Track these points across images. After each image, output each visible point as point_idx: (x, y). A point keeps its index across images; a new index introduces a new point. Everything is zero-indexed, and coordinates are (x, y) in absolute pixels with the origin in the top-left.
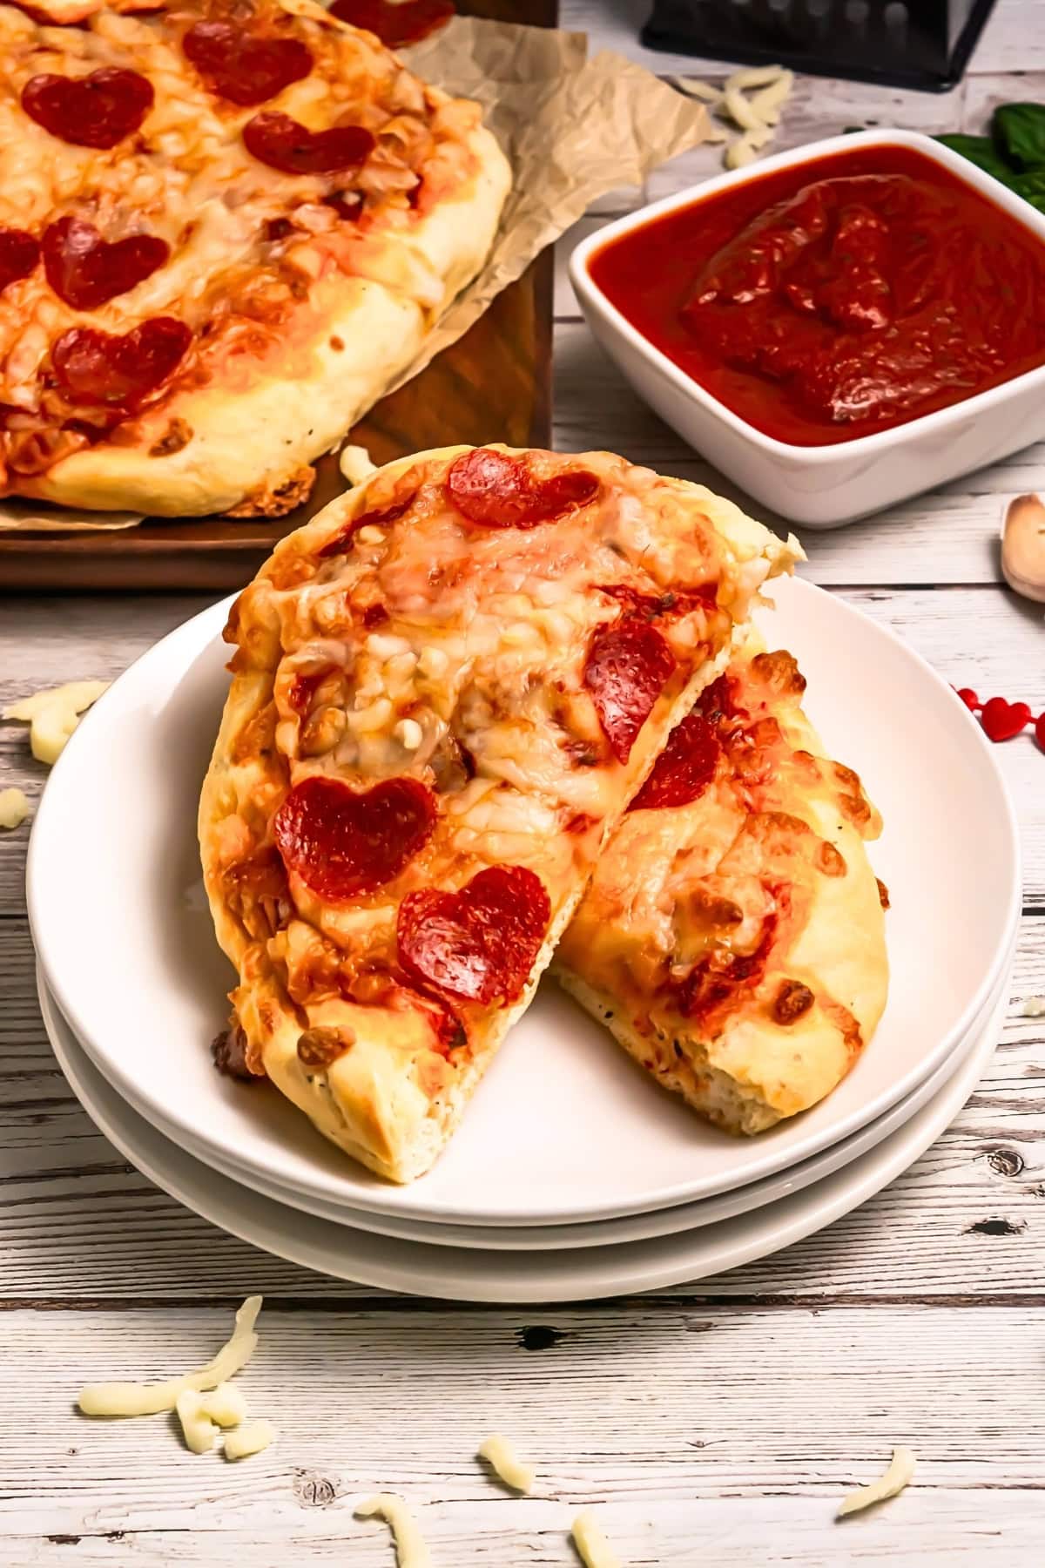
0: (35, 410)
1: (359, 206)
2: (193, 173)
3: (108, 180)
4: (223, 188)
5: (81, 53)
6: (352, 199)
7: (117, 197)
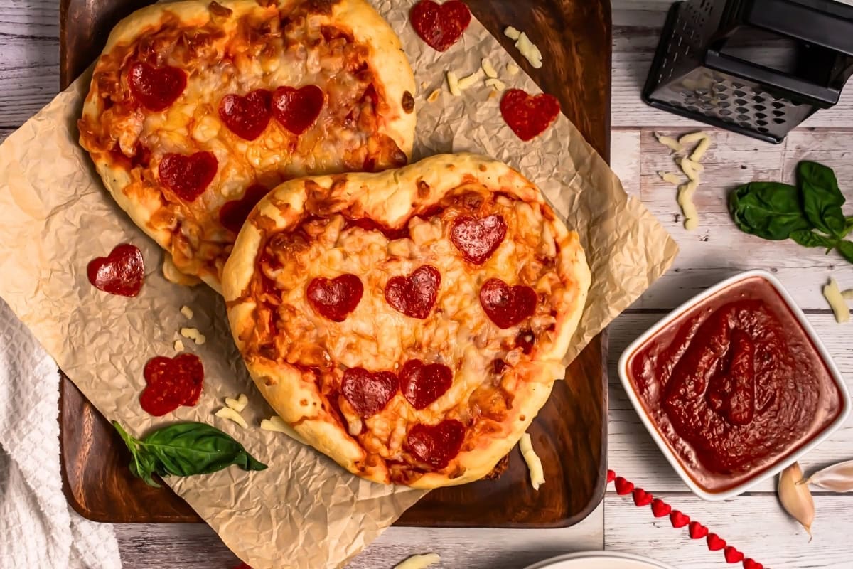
0: (402, 460)
1: (532, 342)
2: (461, 322)
3: (424, 336)
4: (473, 335)
5: (407, 255)
6: (528, 339)
7: (428, 345)
